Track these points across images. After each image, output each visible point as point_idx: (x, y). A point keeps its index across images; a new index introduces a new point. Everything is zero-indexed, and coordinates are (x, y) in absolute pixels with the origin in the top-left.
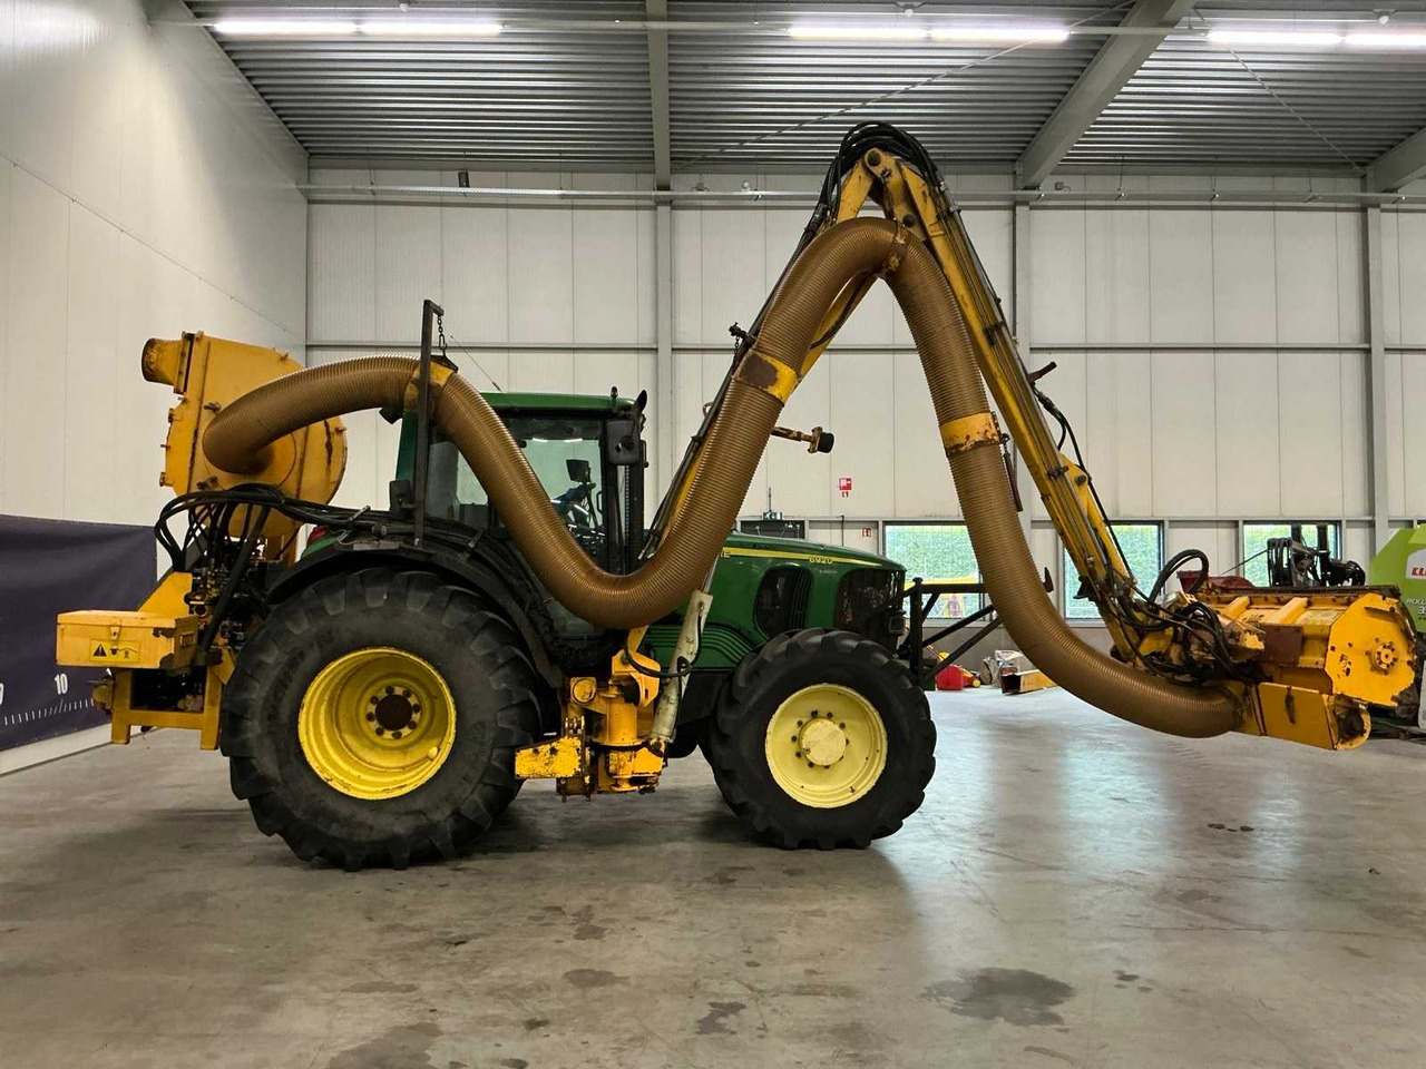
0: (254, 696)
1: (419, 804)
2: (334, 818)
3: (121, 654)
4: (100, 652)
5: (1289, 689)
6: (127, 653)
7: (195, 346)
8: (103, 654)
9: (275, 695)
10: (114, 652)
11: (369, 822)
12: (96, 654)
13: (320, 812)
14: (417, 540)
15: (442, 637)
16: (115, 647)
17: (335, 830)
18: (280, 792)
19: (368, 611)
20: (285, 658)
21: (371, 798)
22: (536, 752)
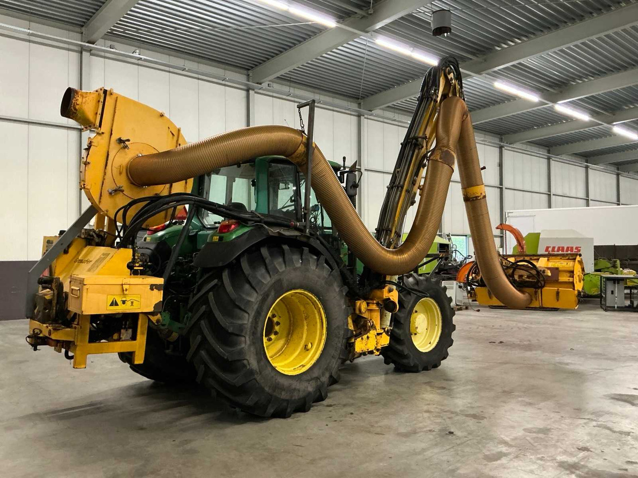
0: (245, 322)
1: (316, 373)
2: (282, 388)
3: (128, 303)
4: (114, 303)
5: (558, 290)
6: (132, 303)
7: (108, 98)
8: (117, 304)
9: (256, 319)
10: (124, 302)
11: (298, 388)
12: (112, 305)
13: (277, 387)
14: (308, 230)
15: (323, 282)
16: (124, 299)
17: (284, 395)
18: (258, 377)
19: (295, 269)
20: (260, 298)
21: (295, 374)
22: (362, 339)
